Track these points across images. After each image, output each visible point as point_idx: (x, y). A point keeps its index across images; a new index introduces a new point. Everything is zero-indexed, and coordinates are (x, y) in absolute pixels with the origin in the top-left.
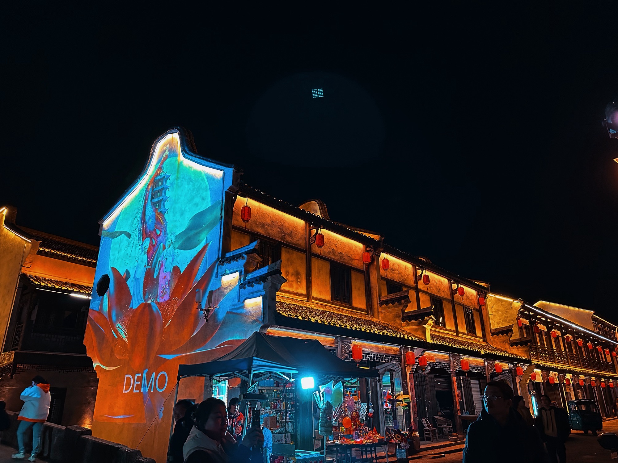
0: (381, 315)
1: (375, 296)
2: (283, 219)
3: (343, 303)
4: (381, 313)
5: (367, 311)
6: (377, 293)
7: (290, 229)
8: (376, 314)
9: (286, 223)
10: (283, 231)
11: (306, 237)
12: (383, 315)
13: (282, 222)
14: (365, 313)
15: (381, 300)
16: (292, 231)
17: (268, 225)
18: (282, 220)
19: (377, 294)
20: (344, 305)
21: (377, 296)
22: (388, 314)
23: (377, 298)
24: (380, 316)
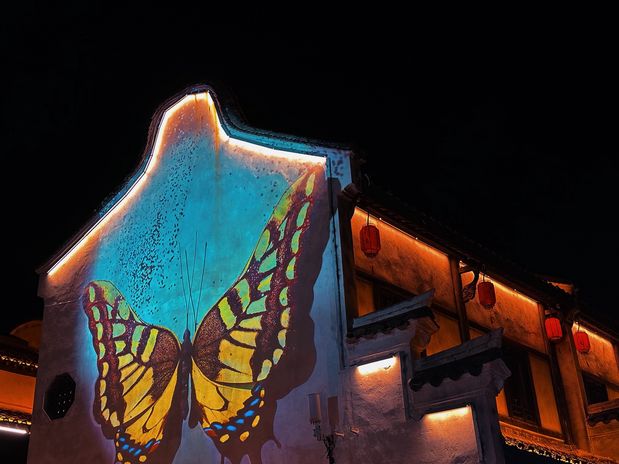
0: (594, 444)
1: (577, 405)
2: (417, 253)
3: (527, 421)
4: (594, 440)
5: (564, 437)
6: (579, 399)
7: (429, 272)
8: (582, 442)
9: (421, 260)
10: (420, 276)
11: (454, 289)
12: (597, 443)
13: (416, 259)
14: (562, 441)
15: (590, 413)
16: (432, 277)
17: (396, 264)
18: (415, 253)
19: (579, 402)
20: (529, 425)
21: (580, 405)
22: (609, 441)
23: (581, 410)
24: (592, 444)
